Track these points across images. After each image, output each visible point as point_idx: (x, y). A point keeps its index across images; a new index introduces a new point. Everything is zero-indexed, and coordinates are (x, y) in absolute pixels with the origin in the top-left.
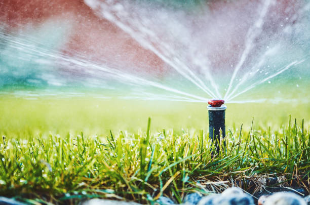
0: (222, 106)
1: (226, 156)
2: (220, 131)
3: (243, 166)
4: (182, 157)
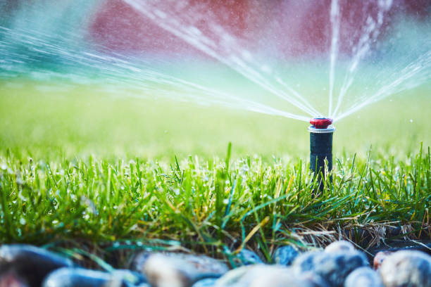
0: (329, 127)
1: (332, 196)
2: (326, 161)
3: (354, 211)
4: (273, 196)
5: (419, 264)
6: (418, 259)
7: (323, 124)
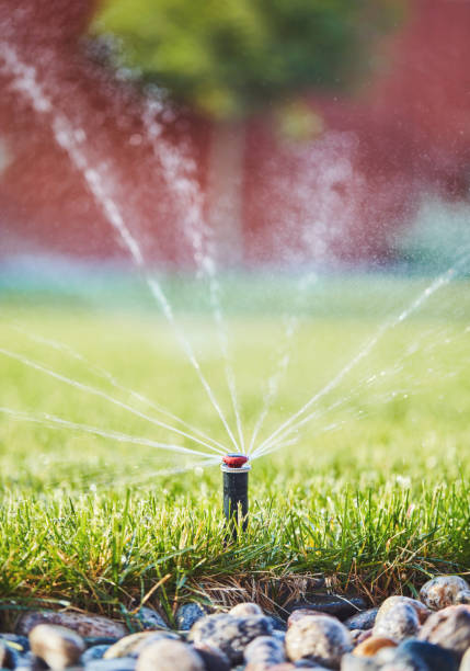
0: (244, 466)
1: (246, 546)
2: (239, 505)
4: (177, 548)
5: (326, 630)
6: (326, 625)
7: (238, 462)
